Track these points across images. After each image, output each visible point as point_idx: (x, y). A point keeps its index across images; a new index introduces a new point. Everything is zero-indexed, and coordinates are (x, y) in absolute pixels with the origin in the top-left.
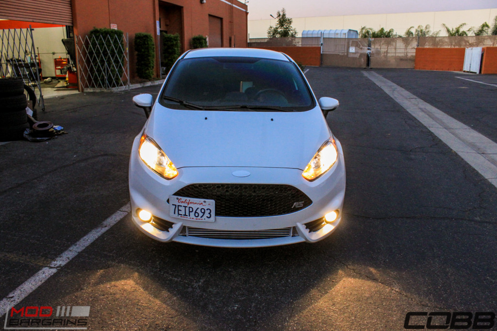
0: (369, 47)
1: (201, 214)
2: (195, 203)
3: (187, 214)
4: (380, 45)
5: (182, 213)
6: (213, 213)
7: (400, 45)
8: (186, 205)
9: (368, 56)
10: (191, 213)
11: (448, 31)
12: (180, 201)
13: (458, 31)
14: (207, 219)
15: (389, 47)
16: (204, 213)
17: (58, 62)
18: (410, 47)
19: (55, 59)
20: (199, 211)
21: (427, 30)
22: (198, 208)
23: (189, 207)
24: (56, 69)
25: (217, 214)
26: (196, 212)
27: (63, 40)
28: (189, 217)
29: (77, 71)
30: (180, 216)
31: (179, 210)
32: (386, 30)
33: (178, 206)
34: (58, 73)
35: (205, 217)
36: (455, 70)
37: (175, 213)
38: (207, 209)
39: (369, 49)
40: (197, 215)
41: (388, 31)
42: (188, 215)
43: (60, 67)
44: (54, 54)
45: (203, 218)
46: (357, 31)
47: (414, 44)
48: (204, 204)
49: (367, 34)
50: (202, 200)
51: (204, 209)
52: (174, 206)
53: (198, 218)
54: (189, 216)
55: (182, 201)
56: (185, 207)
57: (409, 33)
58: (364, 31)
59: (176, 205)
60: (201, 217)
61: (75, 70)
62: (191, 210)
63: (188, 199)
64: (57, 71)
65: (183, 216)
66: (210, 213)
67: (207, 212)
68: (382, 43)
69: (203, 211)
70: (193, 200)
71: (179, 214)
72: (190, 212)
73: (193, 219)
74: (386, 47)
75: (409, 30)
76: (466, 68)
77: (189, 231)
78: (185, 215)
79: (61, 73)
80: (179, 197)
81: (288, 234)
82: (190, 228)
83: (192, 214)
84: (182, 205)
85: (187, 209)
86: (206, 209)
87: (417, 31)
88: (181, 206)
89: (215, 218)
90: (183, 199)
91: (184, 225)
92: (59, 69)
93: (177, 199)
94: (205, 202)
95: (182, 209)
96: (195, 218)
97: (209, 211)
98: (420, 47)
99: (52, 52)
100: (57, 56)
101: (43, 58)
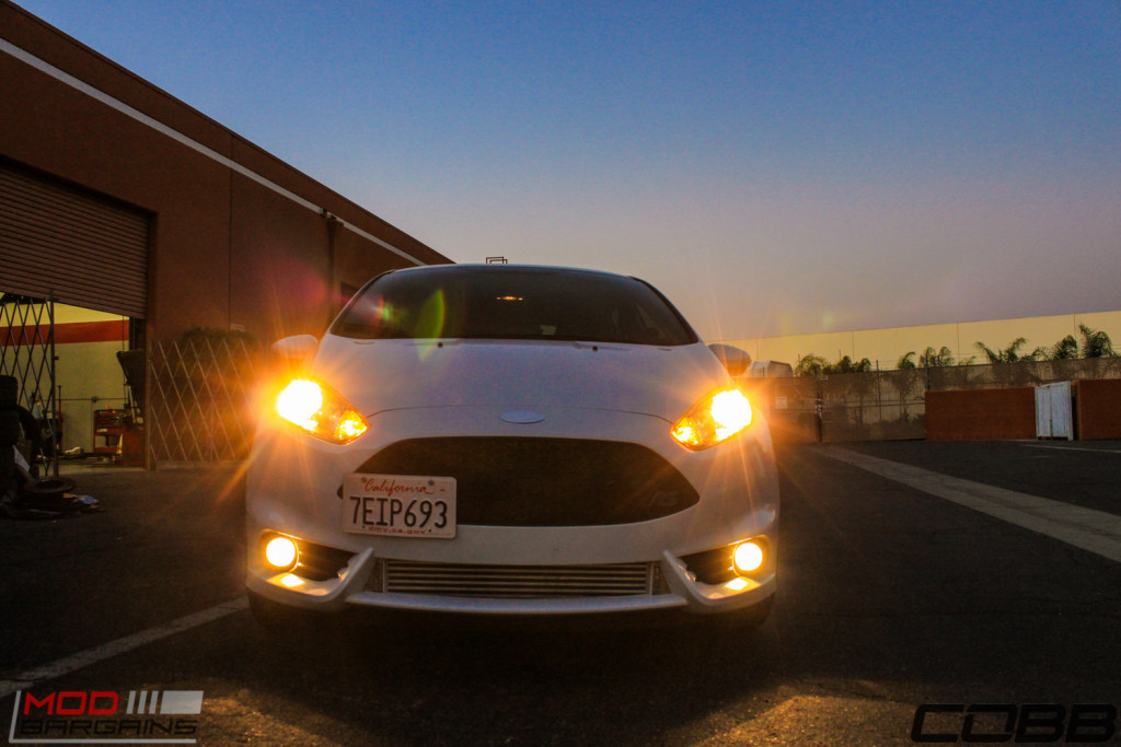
0: (819, 397)
1: (421, 518)
2: (407, 489)
3: (387, 520)
4: (843, 396)
5: (374, 518)
6: (452, 515)
7: (888, 392)
8: (384, 495)
9: (817, 417)
10: (395, 516)
11: (992, 356)
12: (369, 487)
13: (1012, 356)
14: (435, 529)
15: (865, 398)
16: (428, 514)
17: (101, 419)
18: (910, 397)
19: (97, 411)
20: (415, 510)
21: (945, 357)
22: (414, 502)
23: (393, 501)
24: (96, 433)
25: (463, 518)
26: (408, 513)
27: (119, 354)
28: (391, 528)
29: (143, 425)
30: (367, 527)
31: (366, 511)
32: (855, 359)
33: (365, 499)
34: (101, 442)
35: (430, 525)
36: (1018, 437)
37: (355, 521)
38: (437, 504)
39: (818, 403)
40: (410, 521)
41: (859, 361)
42: (389, 522)
43: (105, 430)
44: (95, 400)
45: (427, 527)
46: (788, 366)
47: (920, 388)
48: (429, 489)
49: (812, 372)
50: (423, 480)
51: (428, 503)
52: (356, 502)
53: (413, 529)
54: (392, 524)
55: (375, 484)
56: (382, 501)
57: (906, 365)
58: (806, 366)
59: (358, 499)
60: (422, 525)
61: (140, 420)
62: (396, 508)
63: (390, 478)
64: (97, 438)
65: (375, 526)
66: (443, 515)
67: (437, 510)
68: (846, 392)
69: (426, 509)
70: (400, 480)
71: (365, 522)
72: (393, 513)
73: (400, 531)
74: (859, 399)
75: (904, 360)
76: (1043, 430)
77: (391, 572)
78: (382, 523)
79: (107, 444)
80: (369, 477)
81: (643, 588)
82: (392, 563)
83: (399, 519)
84: (375, 497)
85: (387, 506)
86: (433, 504)
87: (922, 359)
88: (372, 499)
89: (457, 529)
90: (379, 478)
91: (377, 555)
92: (102, 434)
93: (364, 480)
94: (431, 483)
95: (374, 506)
96: (405, 528)
97: (440, 509)
98: (932, 390)
99: (90, 397)
100: (103, 406)
101: (70, 410)
